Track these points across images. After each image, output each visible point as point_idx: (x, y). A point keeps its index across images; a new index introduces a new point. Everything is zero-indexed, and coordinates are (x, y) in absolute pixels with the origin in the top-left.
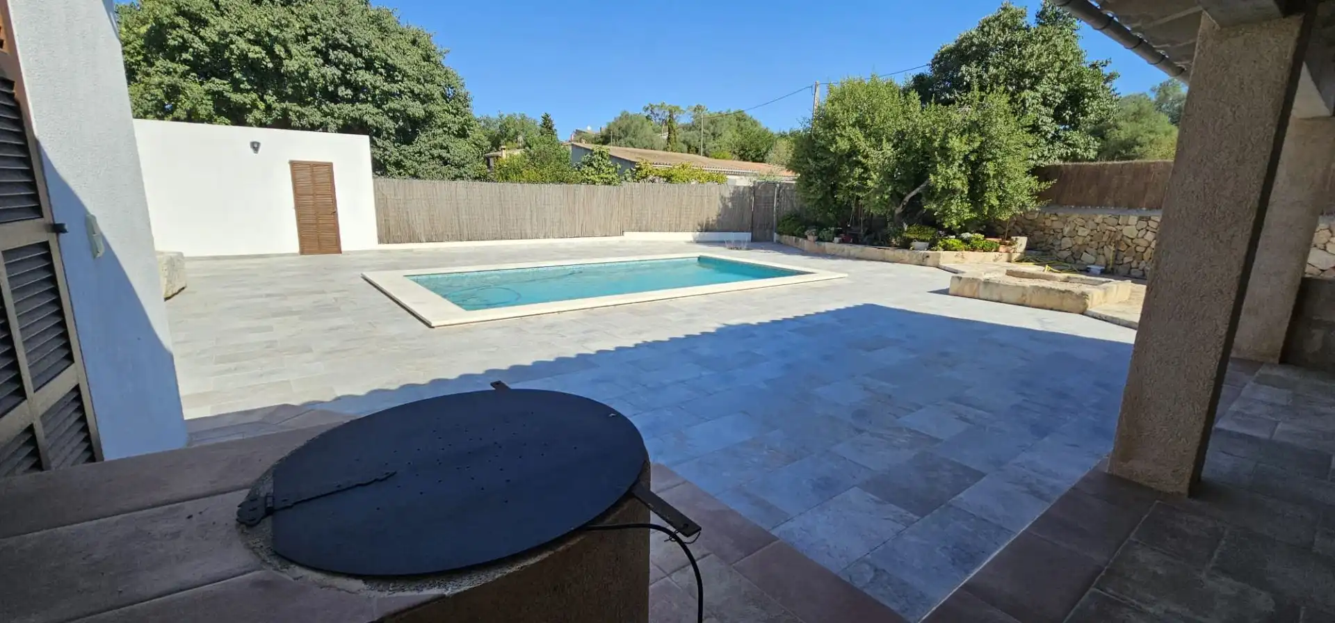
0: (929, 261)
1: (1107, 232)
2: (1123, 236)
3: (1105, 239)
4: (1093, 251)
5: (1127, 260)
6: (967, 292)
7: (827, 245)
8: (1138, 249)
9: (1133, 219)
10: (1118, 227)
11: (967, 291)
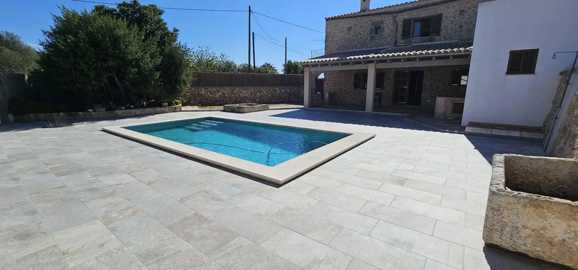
0: (177, 110)
1: (196, 94)
2: (201, 94)
3: (196, 96)
4: (193, 100)
5: (204, 101)
6: (253, 111)
7: (118, 112)
8: (207, 97)
9: (203, 89)
10: (200, 92)
11: (258, 110)
